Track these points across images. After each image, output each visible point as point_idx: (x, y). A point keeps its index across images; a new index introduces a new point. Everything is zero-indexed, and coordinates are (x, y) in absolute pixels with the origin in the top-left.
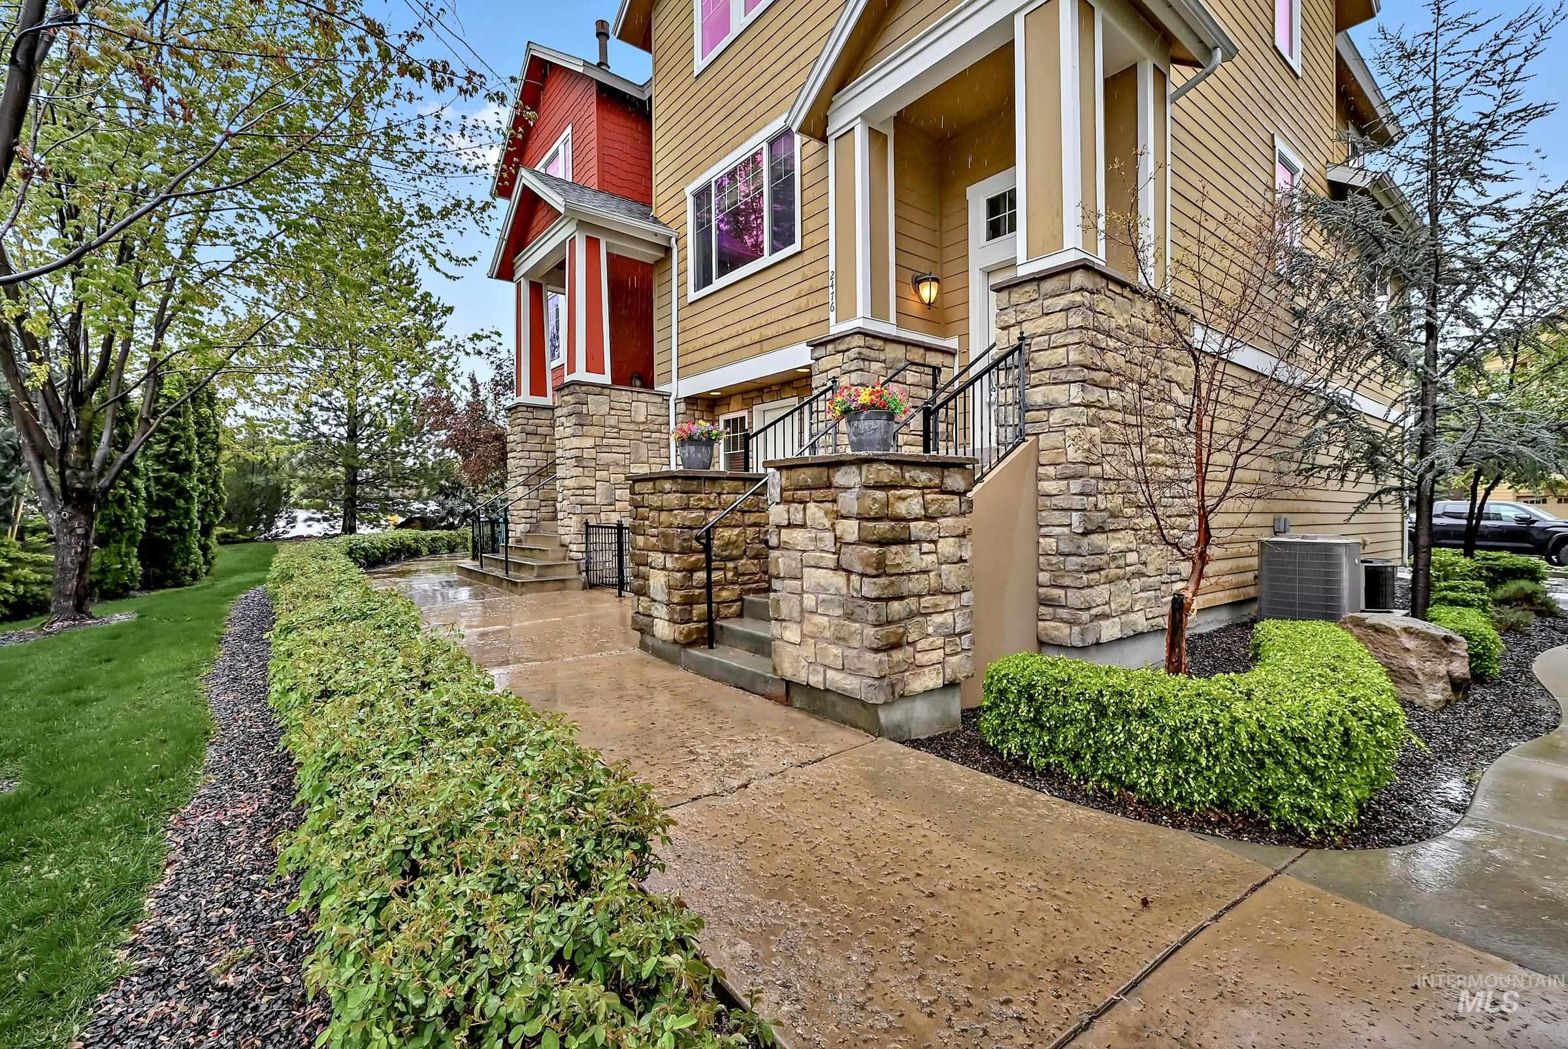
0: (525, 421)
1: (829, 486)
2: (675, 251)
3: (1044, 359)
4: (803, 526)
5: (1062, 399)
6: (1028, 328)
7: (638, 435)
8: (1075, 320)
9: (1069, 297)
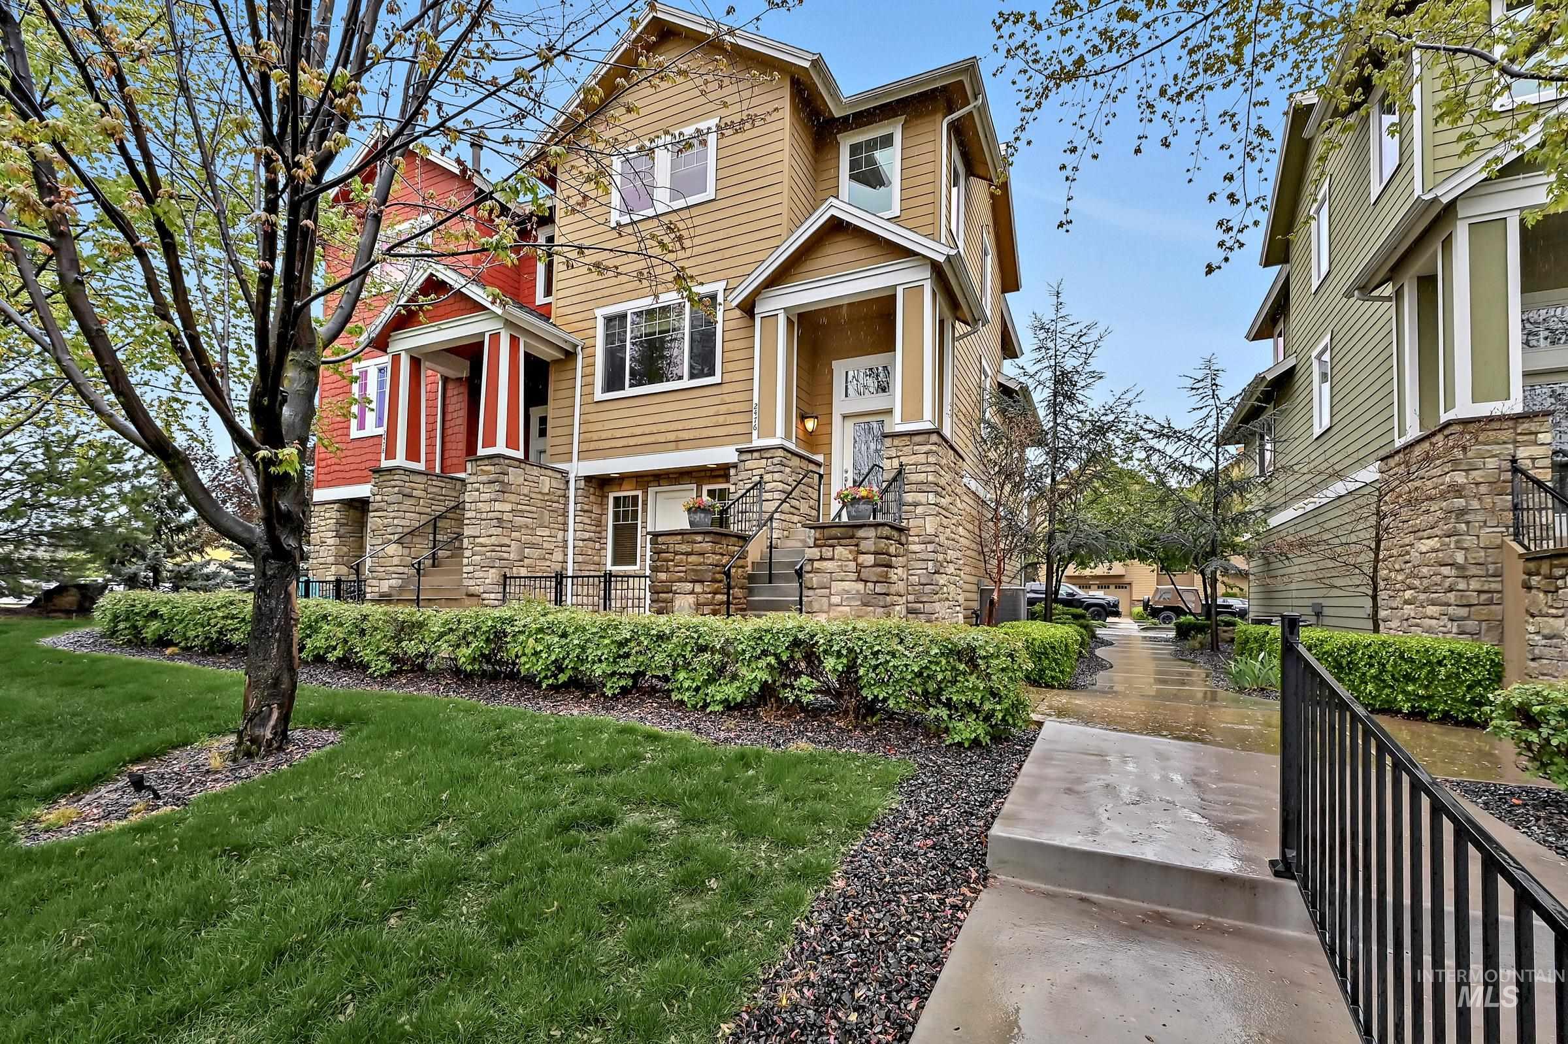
0: (402, 484)
1: (852, 537)
2: (580, 357)
3: (913, 478)
4: (832, 559)
5: (924, 501)
6: (904, 460)
7: (543, 504)
8: (932, 459)
9: (929, 447)
